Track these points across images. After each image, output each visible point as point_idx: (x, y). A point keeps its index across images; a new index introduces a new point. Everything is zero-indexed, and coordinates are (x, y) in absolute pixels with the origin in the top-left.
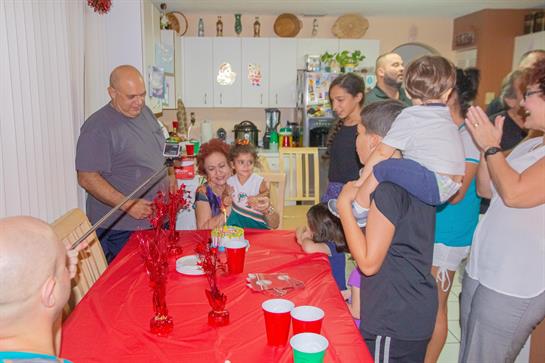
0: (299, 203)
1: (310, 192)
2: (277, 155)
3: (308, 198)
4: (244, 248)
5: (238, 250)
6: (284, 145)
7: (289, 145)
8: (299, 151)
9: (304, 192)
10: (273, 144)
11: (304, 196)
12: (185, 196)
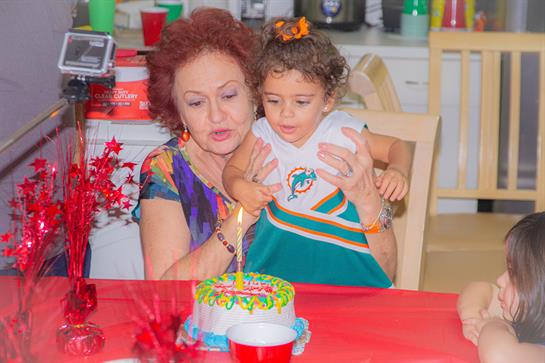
0: (485, 206)
1: (521, 174)
2: (422, 52)
3: (512, 193)
4: (289, 347)
5: (268, 350)
6: (446, 23)
7: (461, 24)
8: (495, 44)
9: (502, 172)
10: (413, 20)
11: (501, 185)
12: (118, 177)
